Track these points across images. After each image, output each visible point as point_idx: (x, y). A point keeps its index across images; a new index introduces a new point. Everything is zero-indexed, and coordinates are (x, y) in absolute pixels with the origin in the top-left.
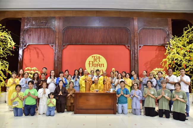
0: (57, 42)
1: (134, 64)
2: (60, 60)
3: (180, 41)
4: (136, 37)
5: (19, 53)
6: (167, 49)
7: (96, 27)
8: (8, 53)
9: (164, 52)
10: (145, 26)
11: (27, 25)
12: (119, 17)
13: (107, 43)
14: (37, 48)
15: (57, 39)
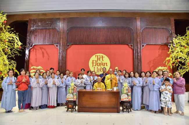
0: (61, 42)
1: (137, 63)
2: (64, 59)
3: (183, 40)
4: (139, 36)
5: (26, 53)
6: (171, 48)
7: (99, 27)
8: (16, 54)
9: (167, 51)
10: (148, 25)
11: (33, 27)
12: (122, 17)
13: (110, 42)
14: (43, 48)
15: (61, 40)
